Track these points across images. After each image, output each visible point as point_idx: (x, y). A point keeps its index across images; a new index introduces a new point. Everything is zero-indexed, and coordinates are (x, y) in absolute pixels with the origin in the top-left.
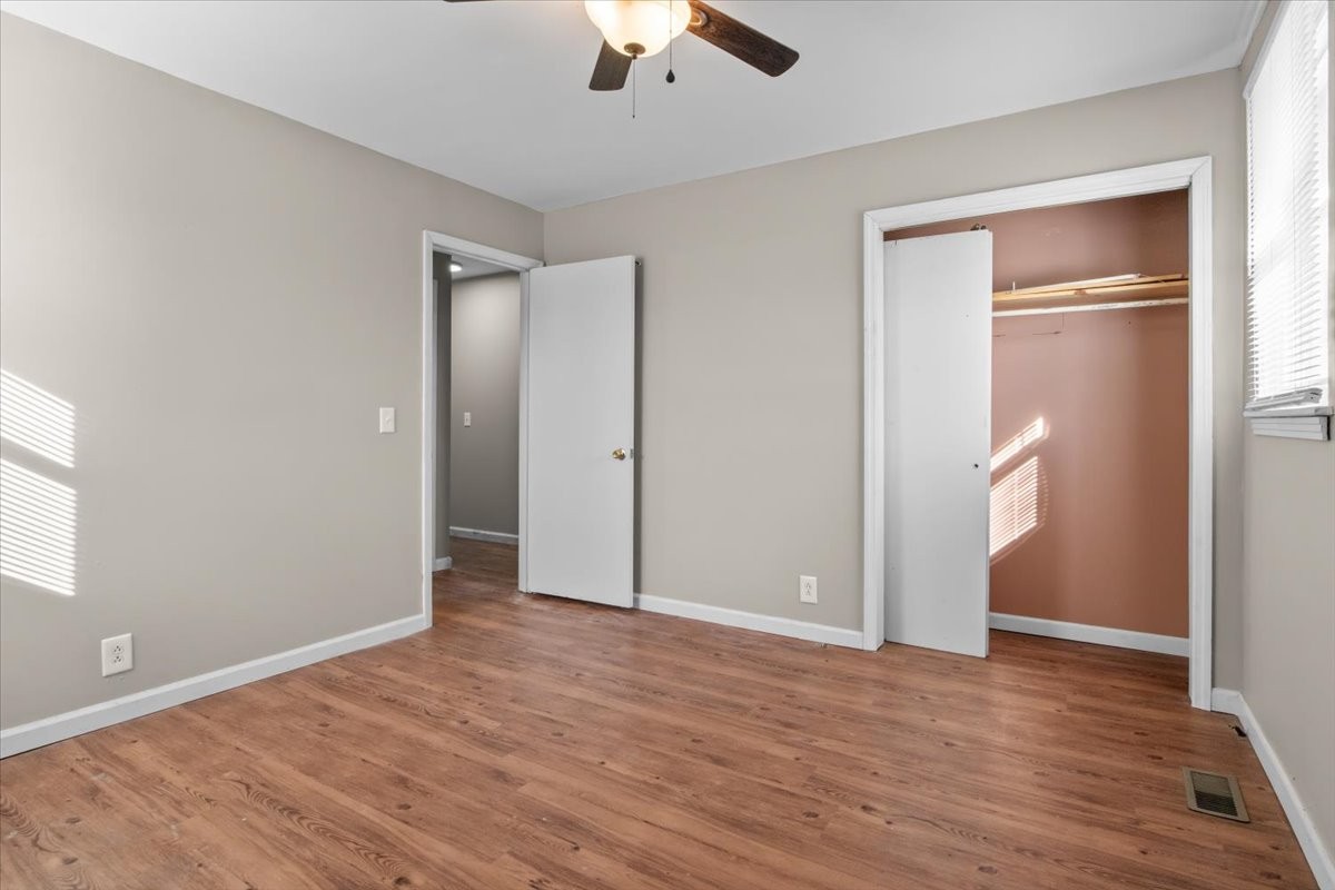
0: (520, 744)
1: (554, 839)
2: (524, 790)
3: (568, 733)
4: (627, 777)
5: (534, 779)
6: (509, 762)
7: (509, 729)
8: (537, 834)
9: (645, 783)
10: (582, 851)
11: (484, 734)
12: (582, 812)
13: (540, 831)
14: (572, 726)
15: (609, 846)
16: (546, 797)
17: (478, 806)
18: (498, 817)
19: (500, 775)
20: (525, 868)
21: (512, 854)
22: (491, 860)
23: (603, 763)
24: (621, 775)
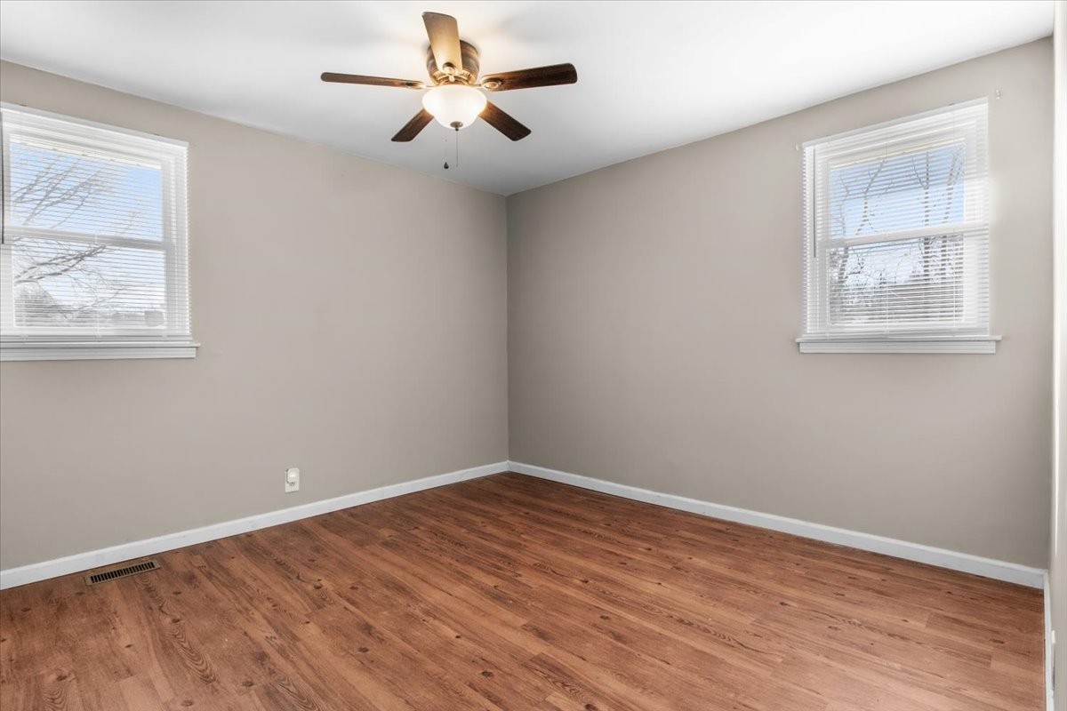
0: (525, 666)
1: (507, 592)
2: (523, 621)
3: (476, 674)
4: (444, 623)
5: (515, 628)
6: (536, 647)
7: (537, 689)
8: (516, 595)
9: (435, 618)
10: (493, 585)
11: (564, 685)
12: (487, 604)
13: (514, 596)
14: (471, 685)
15: (478, 586)
16: (508, 615)
17: (554, 614)
18: (540, 606)
19: (542, 635)
20: (524, 582)
21: (531, 588)
22: (542, 586)
23: (458, 637)
24: (449, 626)
